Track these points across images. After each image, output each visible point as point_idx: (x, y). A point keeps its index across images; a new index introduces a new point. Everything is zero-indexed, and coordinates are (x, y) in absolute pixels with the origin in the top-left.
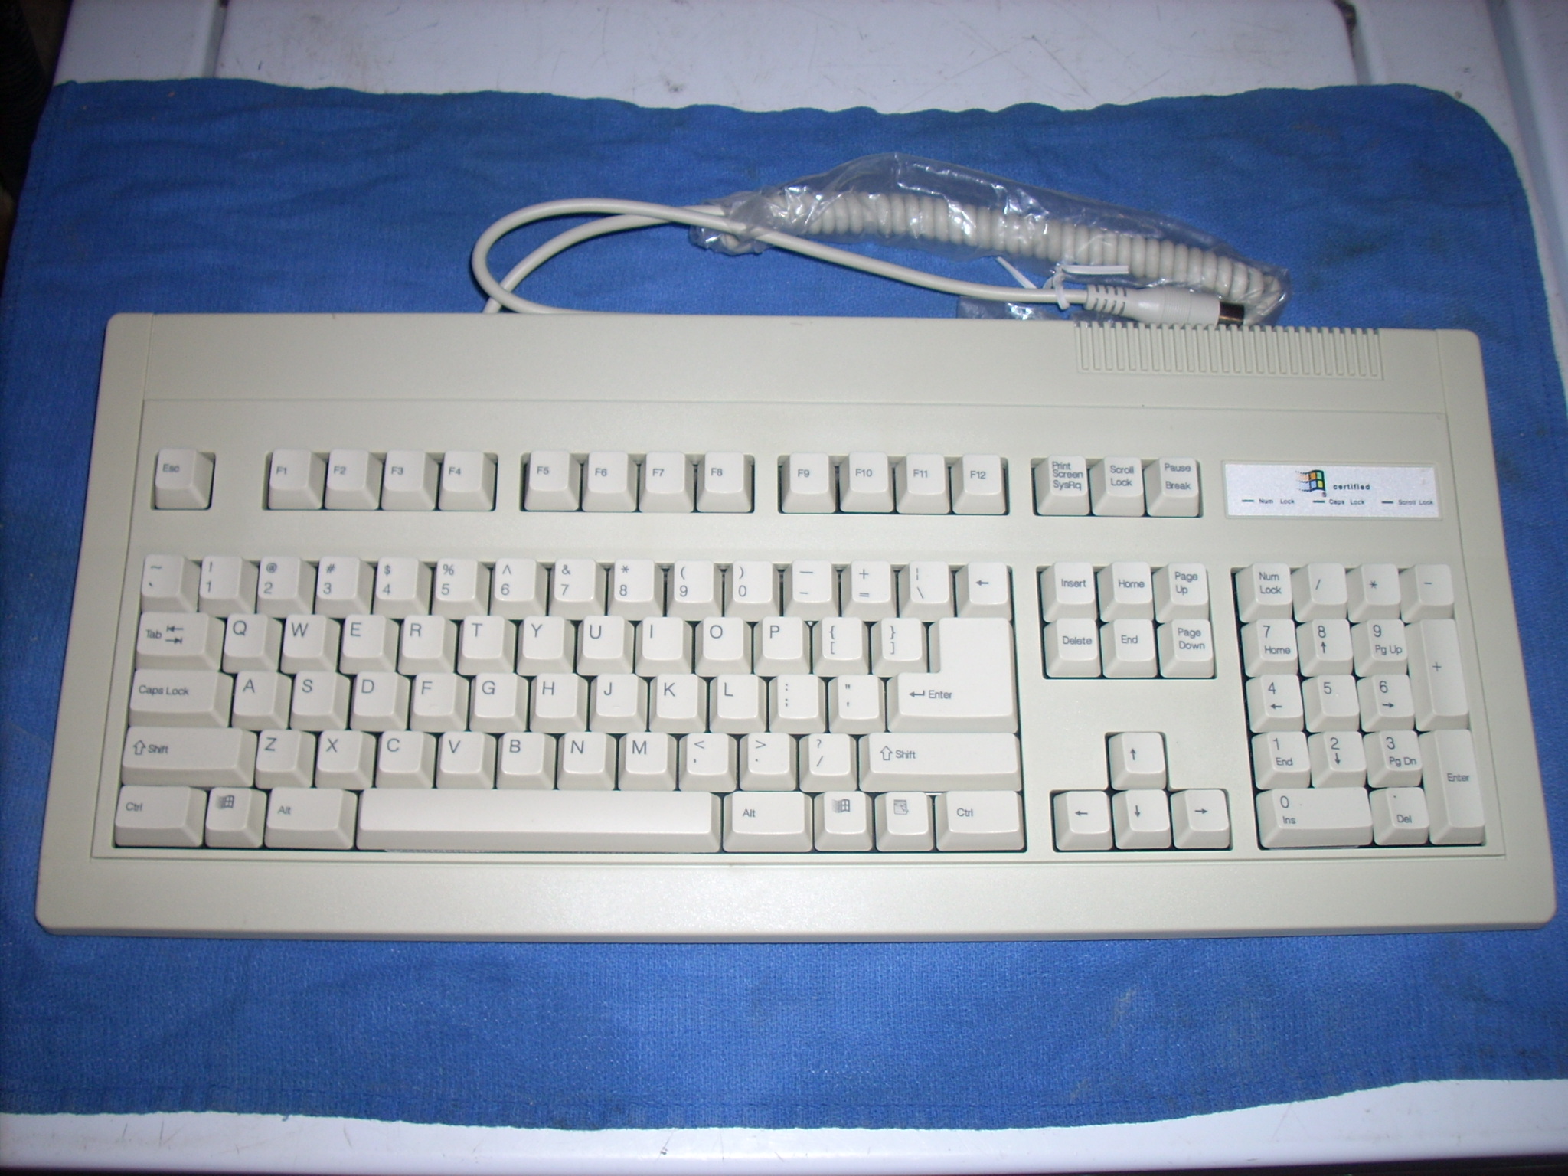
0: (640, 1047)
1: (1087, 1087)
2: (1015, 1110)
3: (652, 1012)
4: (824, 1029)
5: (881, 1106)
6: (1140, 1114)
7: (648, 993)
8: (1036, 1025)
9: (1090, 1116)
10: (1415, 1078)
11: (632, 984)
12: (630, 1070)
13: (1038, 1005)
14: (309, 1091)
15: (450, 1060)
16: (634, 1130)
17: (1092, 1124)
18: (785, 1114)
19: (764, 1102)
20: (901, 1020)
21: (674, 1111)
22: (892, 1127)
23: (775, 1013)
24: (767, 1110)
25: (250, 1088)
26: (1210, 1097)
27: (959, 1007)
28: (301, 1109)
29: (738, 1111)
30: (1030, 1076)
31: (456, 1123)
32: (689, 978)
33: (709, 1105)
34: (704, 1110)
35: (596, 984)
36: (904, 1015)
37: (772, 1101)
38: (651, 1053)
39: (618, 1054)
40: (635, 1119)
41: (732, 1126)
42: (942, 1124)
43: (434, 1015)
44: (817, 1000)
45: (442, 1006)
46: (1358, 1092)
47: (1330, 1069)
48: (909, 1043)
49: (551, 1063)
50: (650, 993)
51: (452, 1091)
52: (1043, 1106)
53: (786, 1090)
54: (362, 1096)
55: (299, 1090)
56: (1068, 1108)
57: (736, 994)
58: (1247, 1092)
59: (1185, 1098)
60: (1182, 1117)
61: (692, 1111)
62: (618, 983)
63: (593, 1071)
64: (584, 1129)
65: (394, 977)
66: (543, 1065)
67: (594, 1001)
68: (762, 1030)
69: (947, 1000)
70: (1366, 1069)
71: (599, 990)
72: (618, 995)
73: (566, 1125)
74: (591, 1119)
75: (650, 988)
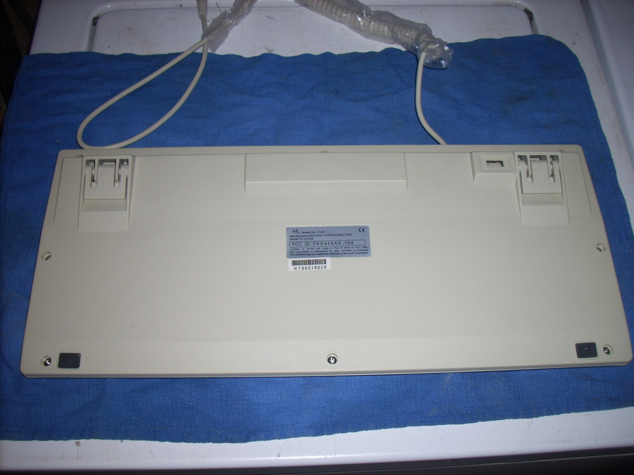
0: (261, 410)
1: (437, 410)
2: (409, 419)
3: (265, 395)
4: (332, 397)
5: (356, 423)
6: (459, 421)
7: (262, 388)
8: (414, 387)
9: (439, 421)
10: (569, 412)
11: (255, 385)
12: (258, 419)
13: (415, 379)
14: (131, 430)
15: (186, 417)
16: (260, 441)
17: (440, 424)
18: (319, 430)
19: (311, 426)
20: (362, 391)
21: (276, 433)
22: (362, 430)
23: (313, 392)
24: (312, 429)
25: (107, 430)
26: (486, 415)
27: (384, 383)
28: (128, 437)
29: (301, 431)
30: (414, 407)
31: (190, 442)
32: (278, 382)
33: (290, 429)
34: (288, 431)
35: (241, 386)
36: (363, 389)
37: (314, 425)
38: (265, 411)
39: (253, 413)
40: (261, 437)
41: (299, 436)
42: (381, 427)
43: (179, 401)
44: (329, 386)
45: (182, 397)
46: (545, 417)
47: (534, 407)
48: (365, 400)
49: (226, 418)
50: (263, 388)
51: (187, 429)
52: (420, 417)
53: (319, 421)
54: (152, 431)
55: (127, 430)
56: (430, 418)
57: (297, 387)
58: (501, 414)
59: (476, 415)
60: (475, 422)
61: (283, 432)
62: (250, 385)
63: (243, 420)
64: (240, 443)
65: (162, 387)
66: (223, 419)
67: (241, 392)
68: (308, 399)
69: (379, 380)
70: (548, 408)
71: (243, 388)
72: (251, 390)
73: (233, 441)
74: (243, 438)
75: (263, 386)
